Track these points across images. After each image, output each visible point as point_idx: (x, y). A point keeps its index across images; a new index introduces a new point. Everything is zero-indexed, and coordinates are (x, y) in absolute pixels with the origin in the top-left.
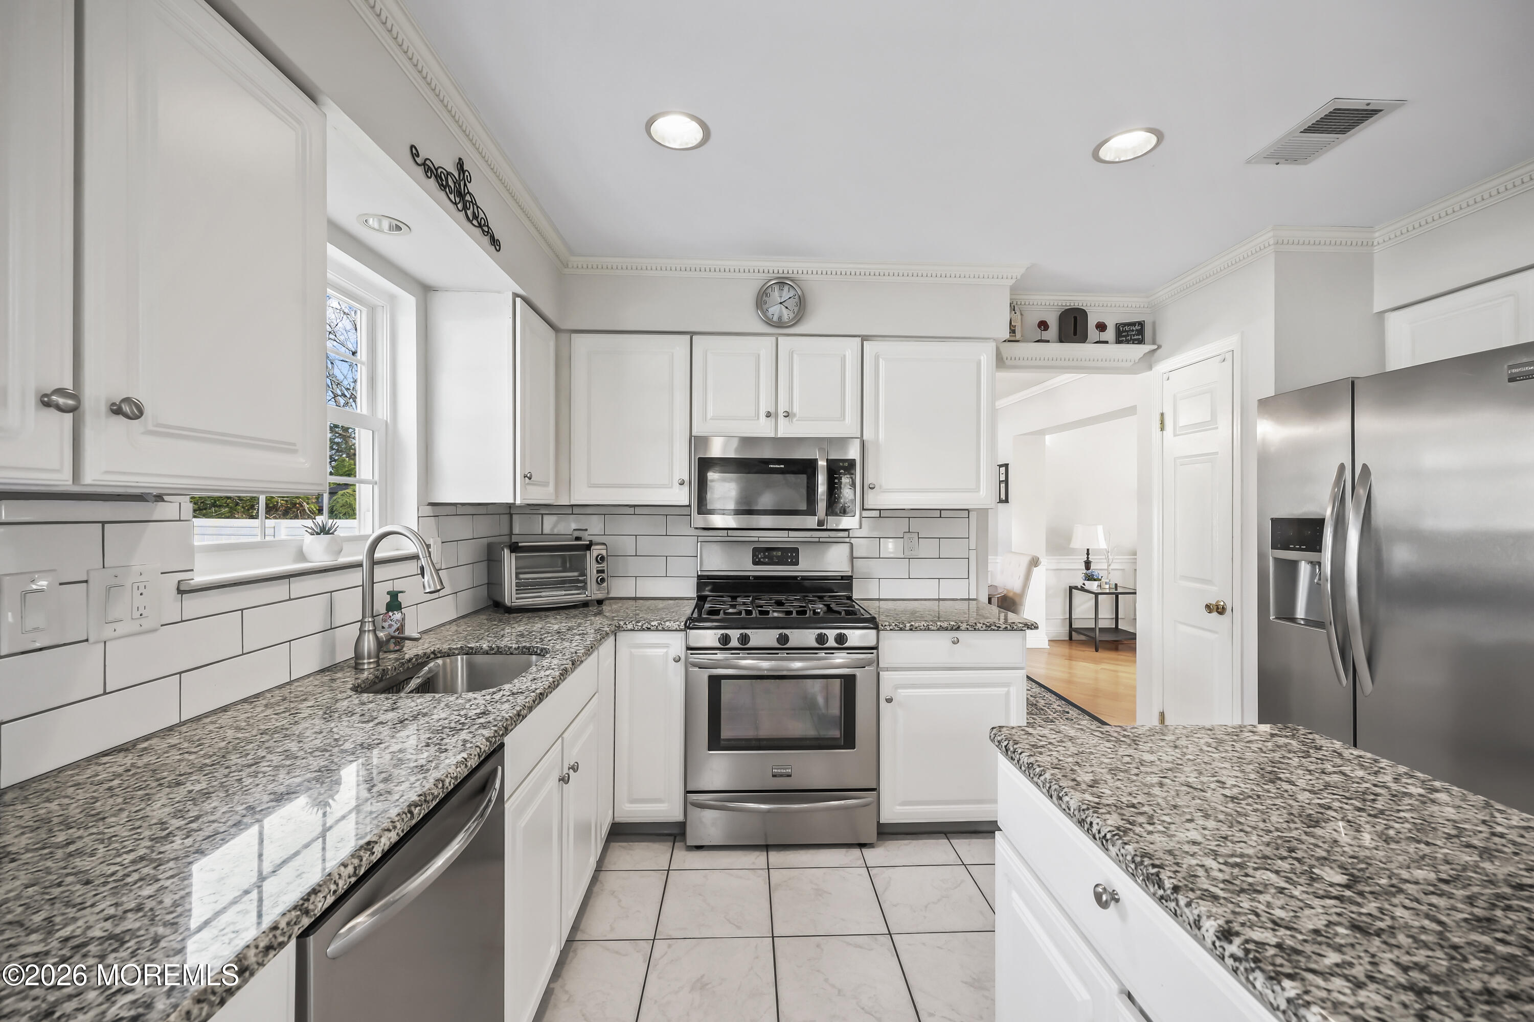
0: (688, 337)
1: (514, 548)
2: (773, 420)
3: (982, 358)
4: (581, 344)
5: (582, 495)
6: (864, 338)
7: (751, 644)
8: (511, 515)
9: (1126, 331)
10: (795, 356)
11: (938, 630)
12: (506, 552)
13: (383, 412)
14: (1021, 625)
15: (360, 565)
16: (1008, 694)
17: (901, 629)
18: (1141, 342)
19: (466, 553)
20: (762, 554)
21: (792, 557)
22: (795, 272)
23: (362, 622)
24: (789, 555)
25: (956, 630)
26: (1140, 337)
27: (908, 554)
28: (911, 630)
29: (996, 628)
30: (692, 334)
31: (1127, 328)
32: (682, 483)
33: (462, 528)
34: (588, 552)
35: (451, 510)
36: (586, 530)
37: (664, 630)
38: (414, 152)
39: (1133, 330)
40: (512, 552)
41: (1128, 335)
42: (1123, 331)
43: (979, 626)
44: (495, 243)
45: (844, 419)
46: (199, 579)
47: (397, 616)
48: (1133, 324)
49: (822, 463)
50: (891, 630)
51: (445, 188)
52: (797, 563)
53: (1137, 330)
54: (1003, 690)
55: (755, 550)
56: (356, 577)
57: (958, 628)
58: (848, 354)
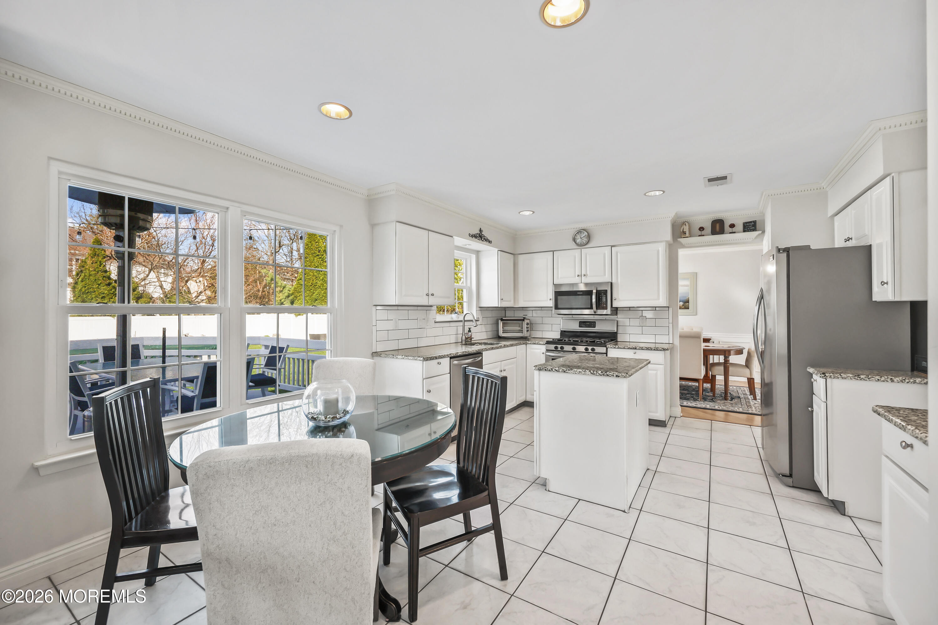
0: (552, 252)
1: (502, 320)
2: (580, 277)
3: (660, 249)
4: (521, 258)
5: (521, 304)
6: (612, 246)
7: (564, 350)
8: (505, 311)
9: (747, 226)
10: (587, 255)
11: (628, 349)
12: (500, 321)
13: (469, 285)
14: (661, 349)
15: (462, 321)
16: (656, 374)
17: (614, 348)
18: (755, 230)
19: (490, 321)
20: (583, 323)
21: (593, 325)
22: (587, 227)
23: (462, 334)
24: (592, 324)
25: (635, 349)
26: (754, 228)
27: (641, 324)
28: (618, 348)
29: (651, 349)
30: (553, 251)
31: (748, 224)
32: (550, 300)
33: (489, 314)
34: (524, 322)
35: (485, 309)
36: (527, 315)
37: (539, 344)
38: (469, 234)
39: (750, 225)
40: (501, 321)
41: (748, 228)
42: (746, 226)
43: (644, 348)
44: (490, 242)
45: (605, 275)
46: (437, 320)
47: (470, 333)
48: (751, 222)
49: (594, 291)
50: (611, 348)
51: (476, 238)
52: (595, 327)
53: (752, 225)
54: (655, 372)
55: (580, 322)
56: (461, 324)
57: (636, 349)
58: (606, 252)
